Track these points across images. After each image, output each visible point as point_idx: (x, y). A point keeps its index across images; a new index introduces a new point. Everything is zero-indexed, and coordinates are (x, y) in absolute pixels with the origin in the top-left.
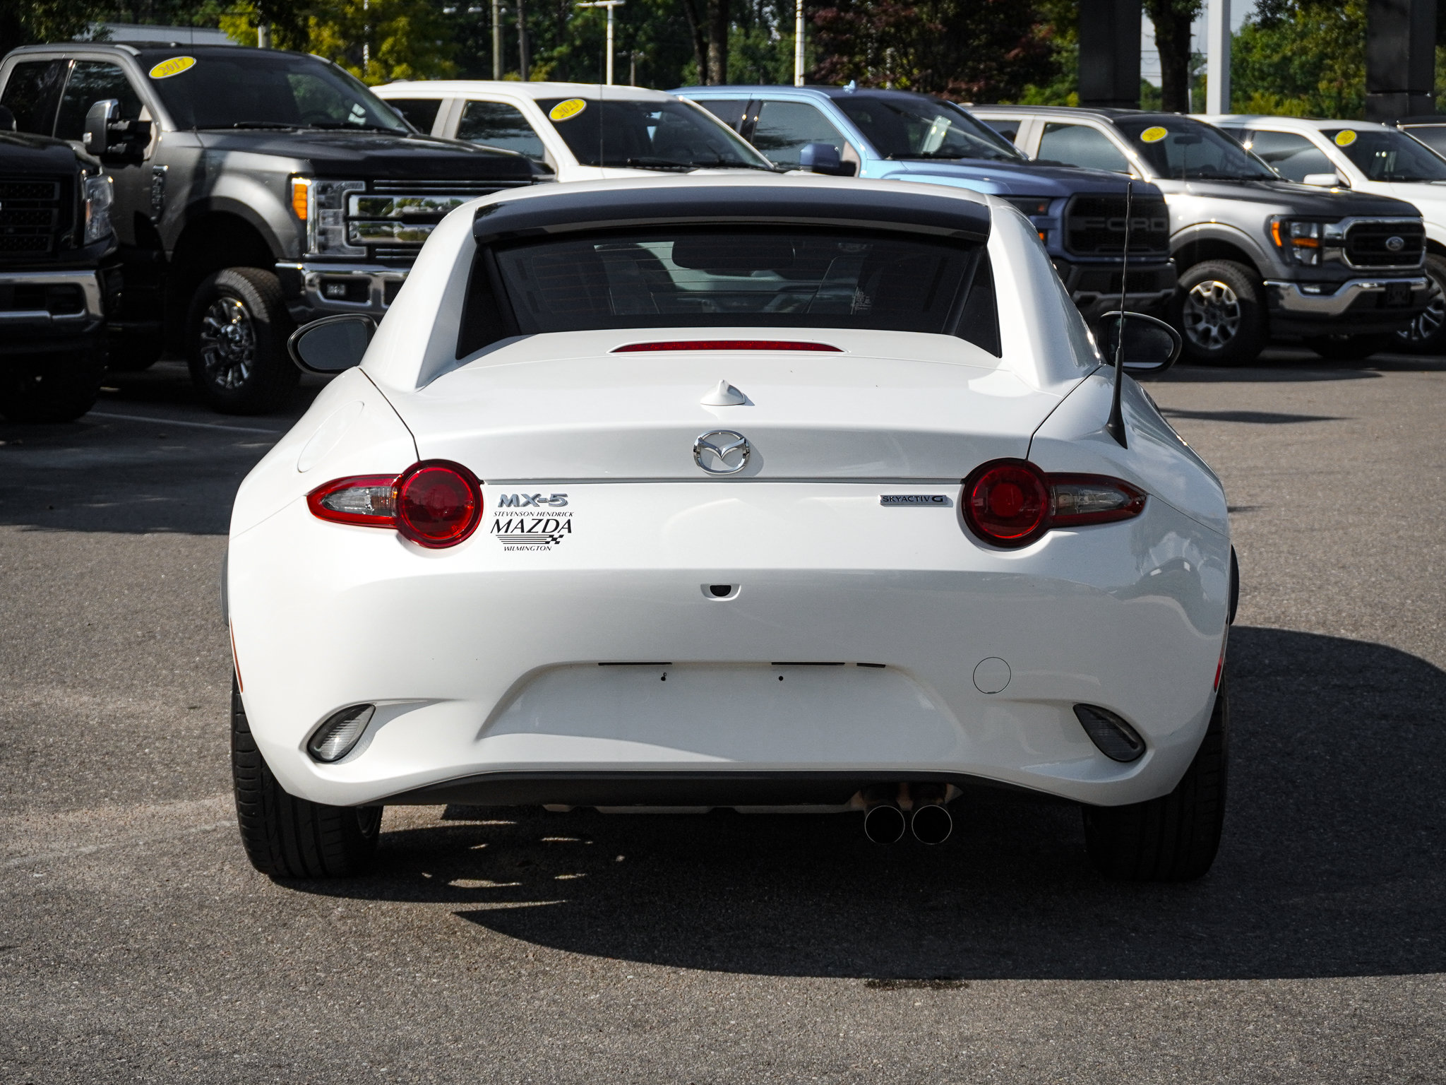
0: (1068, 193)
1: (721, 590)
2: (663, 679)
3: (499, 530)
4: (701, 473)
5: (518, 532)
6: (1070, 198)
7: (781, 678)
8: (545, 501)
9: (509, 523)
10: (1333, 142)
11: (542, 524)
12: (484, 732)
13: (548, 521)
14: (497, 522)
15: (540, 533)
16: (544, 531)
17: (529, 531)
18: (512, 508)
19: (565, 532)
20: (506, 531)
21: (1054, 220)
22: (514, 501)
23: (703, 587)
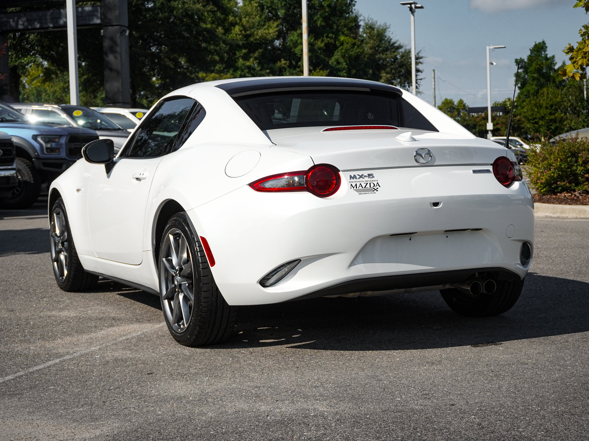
0: (67, 134)
1: (436, 204)
2: (410, 240)
3: (354, 188)
4: (417, 164)
5: (361, 188)
6: (67, 136)
7: (447, 237)
8: (365, 176)
9: (356, 185)
10: (135, 116)
11: (368, 184)
12: (352, 264)
13: (370, 183)
14: (351, 185)
15: (369, 188)
16: (370, 187)
17: (365, 187)
18: (355, 180)
19: (378, 187)
20: (356, 188)
21: (62, 144)
22: (355, 177)
23: (430, 203)
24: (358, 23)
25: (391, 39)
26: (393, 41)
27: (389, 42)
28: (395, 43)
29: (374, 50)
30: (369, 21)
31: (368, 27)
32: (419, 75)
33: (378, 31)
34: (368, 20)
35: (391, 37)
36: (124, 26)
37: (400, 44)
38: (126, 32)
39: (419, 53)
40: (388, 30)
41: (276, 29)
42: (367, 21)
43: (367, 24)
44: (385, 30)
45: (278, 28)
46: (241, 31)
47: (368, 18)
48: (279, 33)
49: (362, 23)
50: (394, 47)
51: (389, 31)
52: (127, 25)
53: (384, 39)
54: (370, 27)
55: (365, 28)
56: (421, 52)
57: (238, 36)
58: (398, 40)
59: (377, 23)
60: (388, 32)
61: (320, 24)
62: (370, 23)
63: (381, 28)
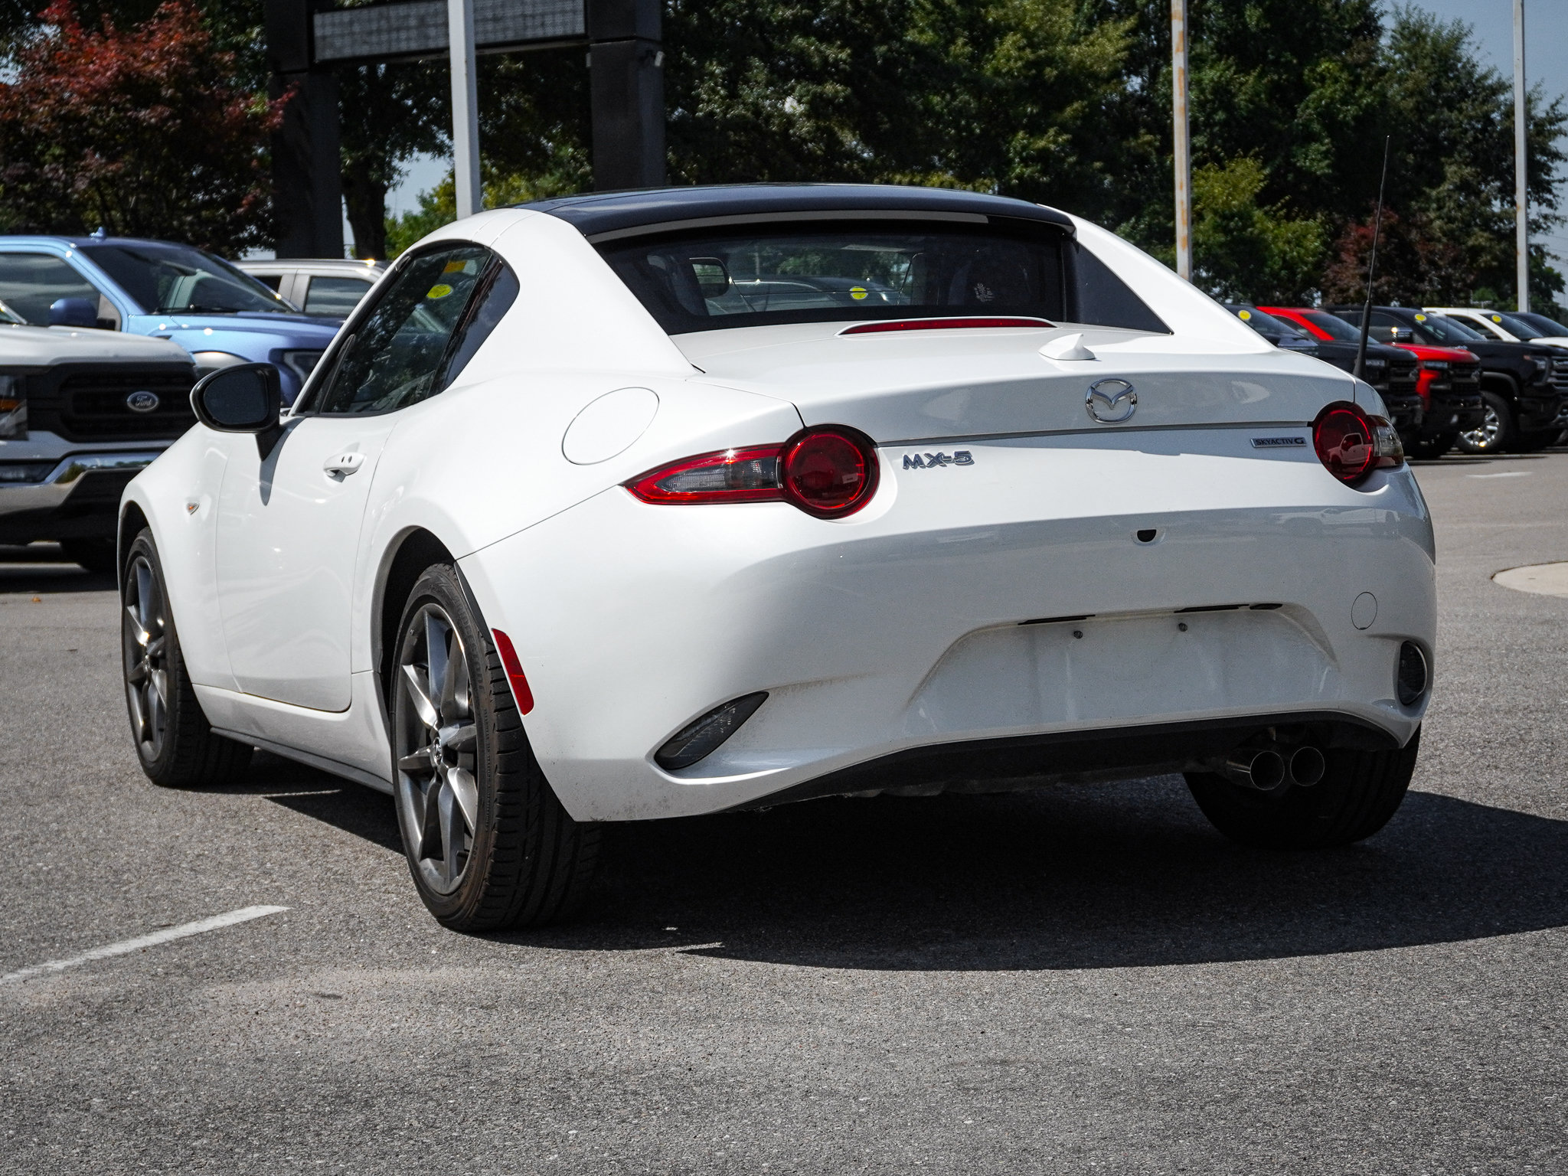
22: (917, 461)
24: (1375, 21)
25: (1474, 66)
26: (1480, 71)
27: (1470, 74)
28: (1485, 77)
29: (1420, 99)
30: (1410, 16)
31: (1406, 32)
32: (1557, 169)
33: (1435, 42)
34: (1407, 12)
35: (1475, 60)
36: (651, 41)
37: (1500, 79)
38: (654, 57)
39: (1557, 102)
40: (1466, 40)
41: (1122, 44)
42: (1404, 16)
43: (1404, 26)
44: (1456, 40)
45: (1129, 40)
46: (1021, 49)
47: (1407, 8)
48: (1132, 55)
49: (1388, 23)
50: (1484, 88)
51: (1470, 44)
52: (658, 36)
53: (1453, 68)
54: (1412, 35)
55: (1398, 37)
56: (1563, 101)
57: (1012, 63)
58: (1495, 69)
59: (1433, 20)
60: (1465, 46)
61: (1257, 25)
62: (1412, 21)
63: (1444, 33)
